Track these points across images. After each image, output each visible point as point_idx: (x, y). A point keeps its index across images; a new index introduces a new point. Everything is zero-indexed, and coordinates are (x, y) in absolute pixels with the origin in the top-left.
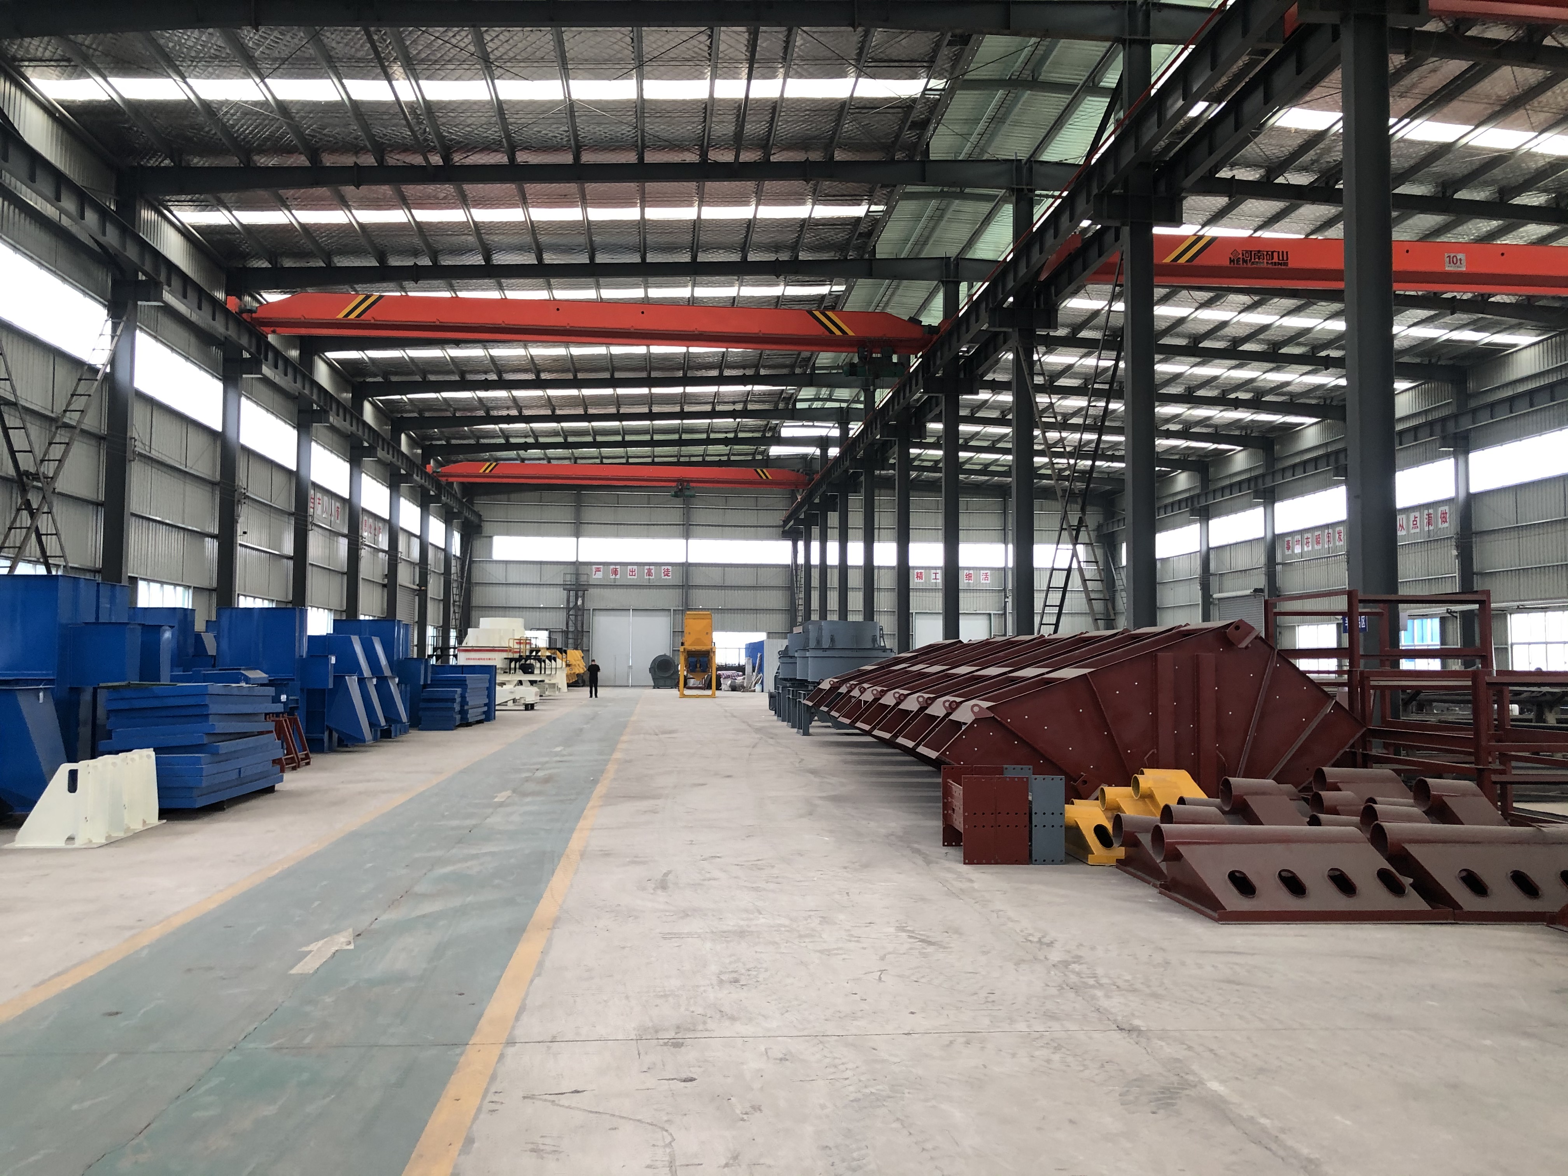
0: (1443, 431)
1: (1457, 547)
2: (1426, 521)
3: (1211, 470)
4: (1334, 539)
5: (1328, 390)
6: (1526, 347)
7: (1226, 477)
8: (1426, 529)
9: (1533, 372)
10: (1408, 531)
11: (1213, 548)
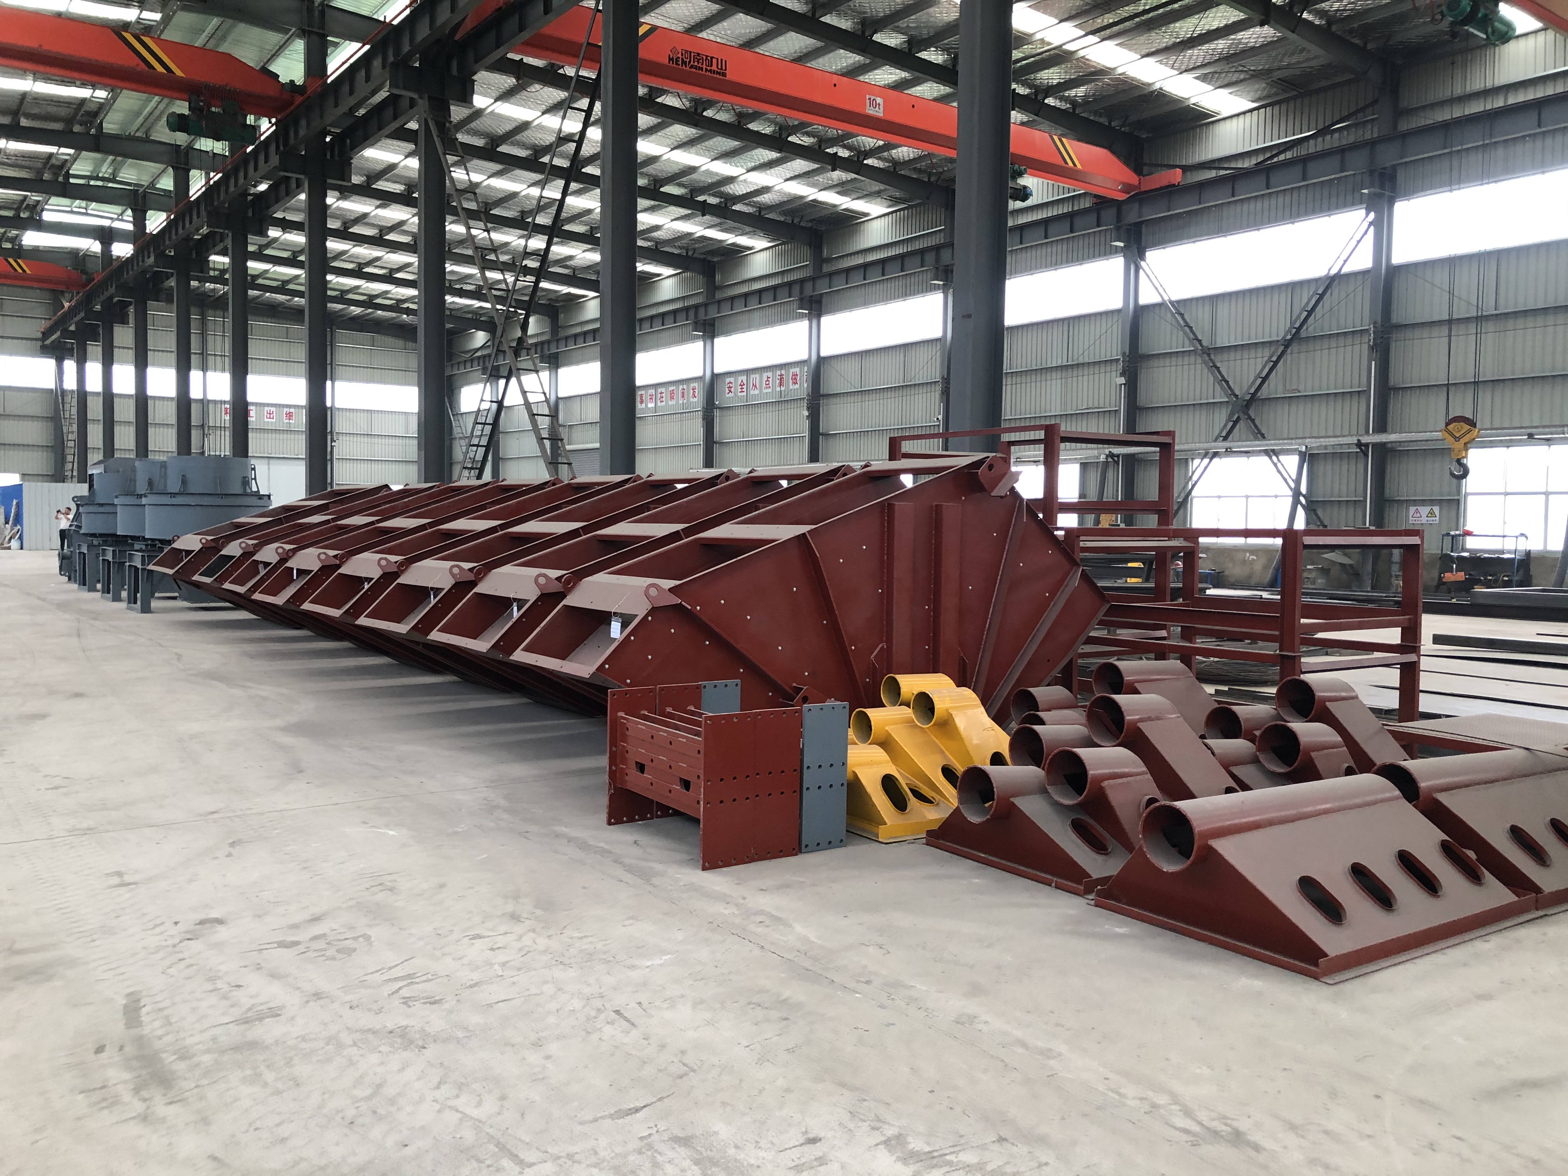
0: (801, 292)
1: (808, 409)
2: (778, 381)
3: (561, 316)
4: (688, 395)
5: (693, 240)
6: (877, 218)
7: (577, 324)
8: (778, 389)
9: (882, 243)
10: (761, 391)
11: (561, 398)
